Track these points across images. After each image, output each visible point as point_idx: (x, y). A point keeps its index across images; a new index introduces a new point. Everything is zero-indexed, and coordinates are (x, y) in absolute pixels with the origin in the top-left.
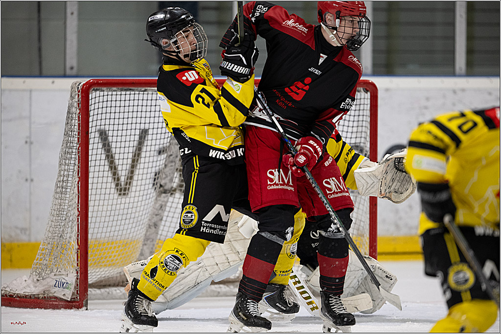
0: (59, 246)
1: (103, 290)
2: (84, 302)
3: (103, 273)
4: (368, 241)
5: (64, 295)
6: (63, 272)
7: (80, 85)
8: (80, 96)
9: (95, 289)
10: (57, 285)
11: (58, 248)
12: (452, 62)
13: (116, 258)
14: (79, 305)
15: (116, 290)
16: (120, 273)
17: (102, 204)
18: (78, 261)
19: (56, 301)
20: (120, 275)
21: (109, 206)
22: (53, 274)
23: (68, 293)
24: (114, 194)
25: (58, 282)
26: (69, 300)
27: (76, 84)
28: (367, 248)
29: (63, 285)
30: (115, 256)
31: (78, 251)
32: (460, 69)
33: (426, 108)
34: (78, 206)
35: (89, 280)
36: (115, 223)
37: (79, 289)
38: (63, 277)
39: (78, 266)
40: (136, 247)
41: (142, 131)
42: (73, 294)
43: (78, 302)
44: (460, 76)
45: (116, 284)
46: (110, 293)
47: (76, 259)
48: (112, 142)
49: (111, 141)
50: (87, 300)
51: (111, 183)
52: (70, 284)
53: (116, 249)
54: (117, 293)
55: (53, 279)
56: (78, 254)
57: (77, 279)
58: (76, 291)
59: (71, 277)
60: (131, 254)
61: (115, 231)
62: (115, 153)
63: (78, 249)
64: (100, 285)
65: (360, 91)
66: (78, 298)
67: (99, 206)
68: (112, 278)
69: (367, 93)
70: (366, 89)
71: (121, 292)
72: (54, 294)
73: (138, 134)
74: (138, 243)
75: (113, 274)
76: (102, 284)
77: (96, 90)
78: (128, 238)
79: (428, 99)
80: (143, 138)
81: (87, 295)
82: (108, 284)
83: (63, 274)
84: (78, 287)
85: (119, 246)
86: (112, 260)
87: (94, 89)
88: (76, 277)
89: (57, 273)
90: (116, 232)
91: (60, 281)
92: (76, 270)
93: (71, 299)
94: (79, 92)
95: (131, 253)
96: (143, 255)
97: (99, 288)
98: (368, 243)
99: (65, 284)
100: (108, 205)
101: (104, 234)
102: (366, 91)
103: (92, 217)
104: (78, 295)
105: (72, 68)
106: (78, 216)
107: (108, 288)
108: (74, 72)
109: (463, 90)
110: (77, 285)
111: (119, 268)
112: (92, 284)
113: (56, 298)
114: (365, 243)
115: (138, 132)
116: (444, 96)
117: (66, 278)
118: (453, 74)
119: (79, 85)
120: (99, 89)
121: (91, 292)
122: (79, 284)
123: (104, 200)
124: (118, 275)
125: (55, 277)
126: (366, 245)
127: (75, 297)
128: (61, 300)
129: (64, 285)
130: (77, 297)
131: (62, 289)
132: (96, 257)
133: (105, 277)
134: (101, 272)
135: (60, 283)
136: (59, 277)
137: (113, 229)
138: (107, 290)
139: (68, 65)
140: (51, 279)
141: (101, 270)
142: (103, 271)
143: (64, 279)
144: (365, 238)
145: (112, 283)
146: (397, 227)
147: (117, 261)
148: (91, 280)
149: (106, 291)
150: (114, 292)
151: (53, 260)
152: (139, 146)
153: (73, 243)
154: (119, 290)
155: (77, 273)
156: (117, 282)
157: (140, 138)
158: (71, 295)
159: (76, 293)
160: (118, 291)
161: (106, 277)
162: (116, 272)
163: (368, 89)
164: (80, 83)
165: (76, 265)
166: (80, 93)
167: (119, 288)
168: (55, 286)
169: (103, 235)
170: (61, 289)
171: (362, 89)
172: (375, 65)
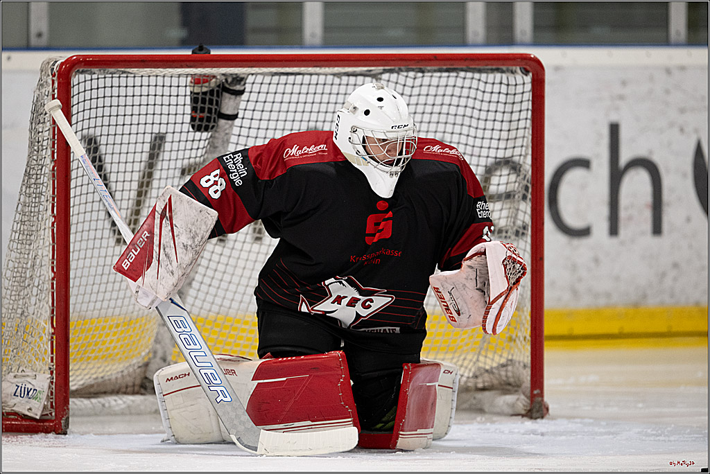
0: (19, 330)
1: (94, 400)
2: (62, 422)
3: (93, 371)
4: (529, 318)
5: (30, 409)
6: (28, 372)
7: (56, 65)
8: (56, 85)
9: (82, 399)
10: (18, 393)
11: (19, 333)
12: (664, 22)
13: (113, 345)
14: (55, 425)
15: (115, 401)
16: (122, 372)
17: (90, 256)
18: (52, 353)
19: (16, 420)
20: (123, 376)
21: (100, 259)
22: (12, 374)
23: (37, 406)
24: (109, 237)
25: (20, 388)
26: (38, 417)
27: (48, 63)
28: (527, 329)
29: (28, 394)
30: (111, 341)
31: (52, 338)
32: (678, 33)
33: (621, 98)
34: (53, 263)
35: (71, 384)
36: (110, 286)
37: (54, 400)
38: (29, 379)
39: (52, 361)
40: (146, 327)
41: (156, 138)
42: (45, 407)
43: (52, 421)
44: (678, 45)
45: (116, 390)
46: (107, 405)
47: (50, 349)
48: (106, 154)
49: (104, 153)
50: (68, 418)
51: (104, 220)
52: (40, 392)
53: (112, 330)
54: (118, 405)
55: (13, 383)
56: (52, 343)
57: (52, 382)
58: (49, 403)
59: (42, 382)
60: (138, 340)
61: (110, 300)
62: (111, 172)
63: (53, 334)
64: (90, 392)
65: (515, 72)
66: (53, 414)
67: (85, 258)
68: (110, 380)
69: (526, 75)
70: (525, 69)
71: (124, 402)
72: (13, 409)
73: (149, 141)
74: (149, 321)
75: (111, 374)
76: (92, 390)
77: (82, 72)
78: (132, 313)
79: (624, 83)
80: (157, 147)
81: (68, 409)
82: (103, 390)
83: (28, 376)
84: (54, 397)
85: (117, 326)
86: (107, 349)
87: (78, 71)
88: (49, 381)
89: (20, 374)
90: (113, 302)
91: (23, 386)
92: (50, 368)
93: (42, 415)
94: (54, 76)
95: (138, 338)
96: (160, 343)
97: (89, 398)
98: (530, 323)
99: (32, 391)
100: (99, 257)
101: (93, 304)
102: (526, 72)
103: (75, 278)
104: (53, 410)
105: (39, 35)
106: (53, 279)
107: (103, 397)
108: (44, 41)
109: (682, 68)
110: (52, 394)
111: (120, 363)
112: (77, 390)
113: (16, 414)
114: (524, 321)
115: (148, 138)
116: (651, 79)
117: (33, 382)
118: (665, 42)
119: (54, 65)
120: (86, 71)
121: (75, 403)
122: (54, 391)
123: (93, 248)
124: (119, 376)
125: (16, 380)
126: (526, 326)
127: (48, 413)
128: (25, 417)
129: (30, 394)
130: (51, 414)
131: (27, 399)
132: (80, 342)
133: (97, 378)
134: (91, 369)
135: (23, 389)
136: (23, 380)
137: (108, 296)
138: (101, 400)
139: (34, 30)
140: (9, 384)
141: (91, 366)
142: (93, 368)
143: (30, 383)
144: (525, 313)
145: (109, 388)
146: (575, 293)
147: (115, 351)
148: (74, 384)
149: (99, 402)
150: (113, 403)
151: (11, 353)
152: (150, 161)
153: (43, 323)
154: (121, 399)
155: (52, 373)
156: (117, 386)
157: (153, 148)
158: (41, 410)
159: (49, 407)
160: (120, 402)
161: (100, 380)
162: (115, 372)
163: (528, 68)
164: (56, 62)
165: (50, 361)
166: (55, 78)
167: (120, 396)
168: (15, 395)
169: (91, 305)
170: (25, 399)
171: (518, 68)
172: (537, 27)
